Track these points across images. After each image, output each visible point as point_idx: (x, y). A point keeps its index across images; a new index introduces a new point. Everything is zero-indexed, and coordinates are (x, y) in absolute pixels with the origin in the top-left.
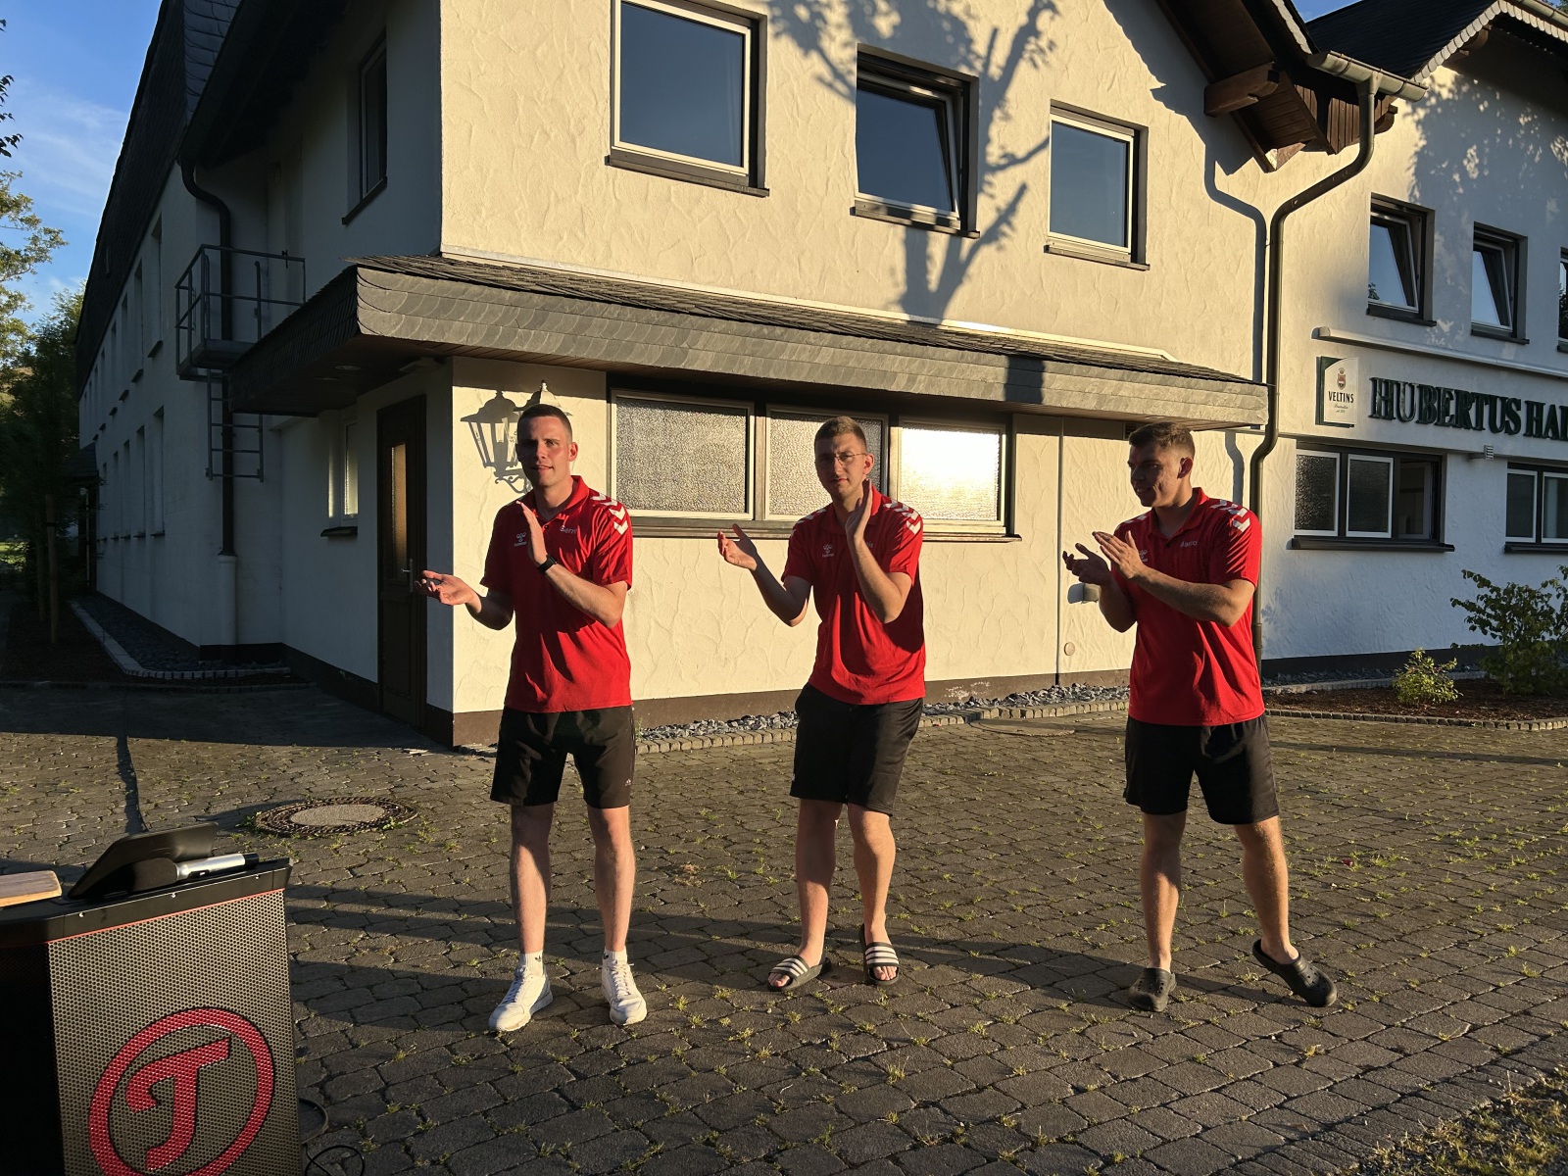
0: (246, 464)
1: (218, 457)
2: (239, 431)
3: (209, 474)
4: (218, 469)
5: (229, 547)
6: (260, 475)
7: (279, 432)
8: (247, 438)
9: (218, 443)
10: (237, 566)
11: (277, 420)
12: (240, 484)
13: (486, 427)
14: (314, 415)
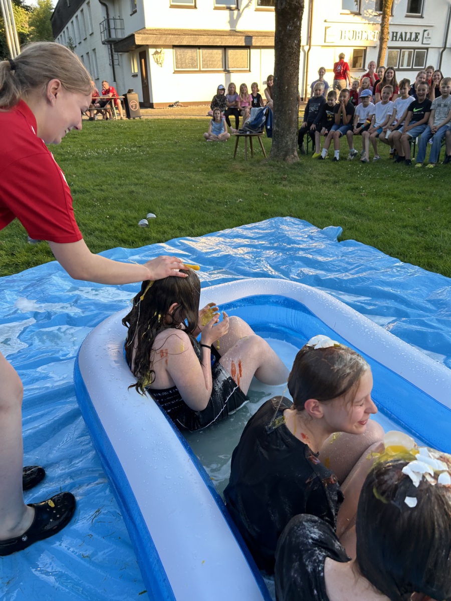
0: (116, 62)
1: (111, 61)
2: (114, 55)
3: (110, 65)
4: (111, 64)
5: (115, 81)
6: (119, 65)
7: (121, 55)
8: (116, 57)
9: (111, 58)
10: (117, 84)
11: (120, 53)
12: (115, 66)
13: (155, 56)
14: (127, 52)
